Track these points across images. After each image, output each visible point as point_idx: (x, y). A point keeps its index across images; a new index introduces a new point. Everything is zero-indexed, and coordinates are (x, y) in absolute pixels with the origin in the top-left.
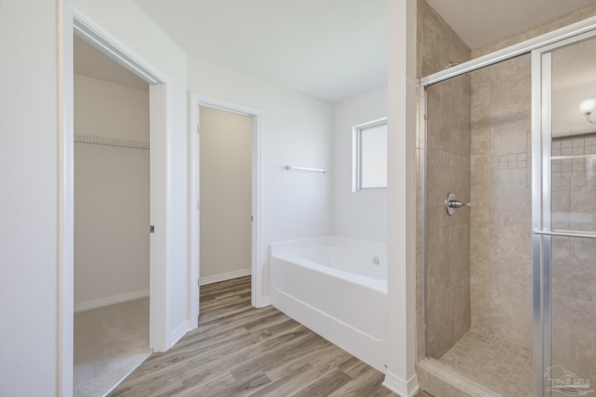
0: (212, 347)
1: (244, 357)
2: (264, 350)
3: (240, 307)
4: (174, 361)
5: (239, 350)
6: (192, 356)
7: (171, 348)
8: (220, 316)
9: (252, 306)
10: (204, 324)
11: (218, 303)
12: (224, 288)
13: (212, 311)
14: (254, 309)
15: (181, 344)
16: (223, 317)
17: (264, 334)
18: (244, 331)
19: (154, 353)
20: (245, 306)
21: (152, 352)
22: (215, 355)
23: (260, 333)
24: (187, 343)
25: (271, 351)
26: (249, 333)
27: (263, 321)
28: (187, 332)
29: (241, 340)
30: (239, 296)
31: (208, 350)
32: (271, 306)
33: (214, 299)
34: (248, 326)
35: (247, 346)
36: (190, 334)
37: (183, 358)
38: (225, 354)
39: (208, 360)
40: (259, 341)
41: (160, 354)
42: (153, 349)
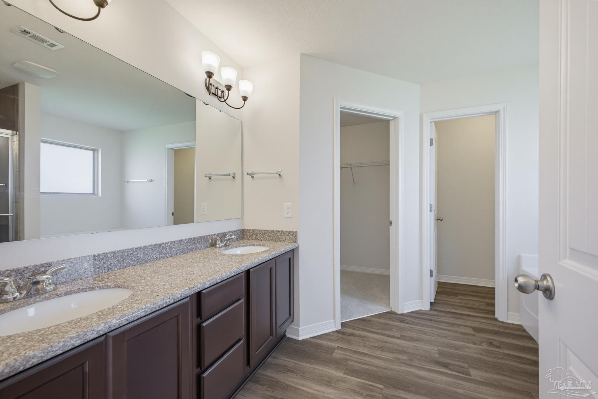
0: (433, 327)
1: (457, 348)
2: (481, 354)
3: (480, 312)
4: (401, 322)
5: (455, 340)
6: (414, 325)
7: (404, 314)
8: (453, 311)
9: (494, 317)
10: (435, 310)
11: (458, 301)
12: (473, 292)
13: (449, 304)
14: (496, 320)
15: (412, 314)
16: (457, 313)
17: (491, 343)
18: (471, 331)
19: (392, 310)
20: (486, 313)
21: (390, 310)
22: (432, 333)
23: (487, 340)
24: (415, 315)
25: (488, 359)
26: (474, 335)
27: (497, 333)
28: (419, 309)
29: (462, 336)
30: (485, 304)
31: (428, 327)
32: (521, 326)
33: (457, 296)
34: (477, 330)
35: (465, 342)
36: (420, 311)
37: (408, 323)
38: (441, 337)
39: (425, 333)
40: (481, 346)
41: (395, 313)
42: (391, 308)
